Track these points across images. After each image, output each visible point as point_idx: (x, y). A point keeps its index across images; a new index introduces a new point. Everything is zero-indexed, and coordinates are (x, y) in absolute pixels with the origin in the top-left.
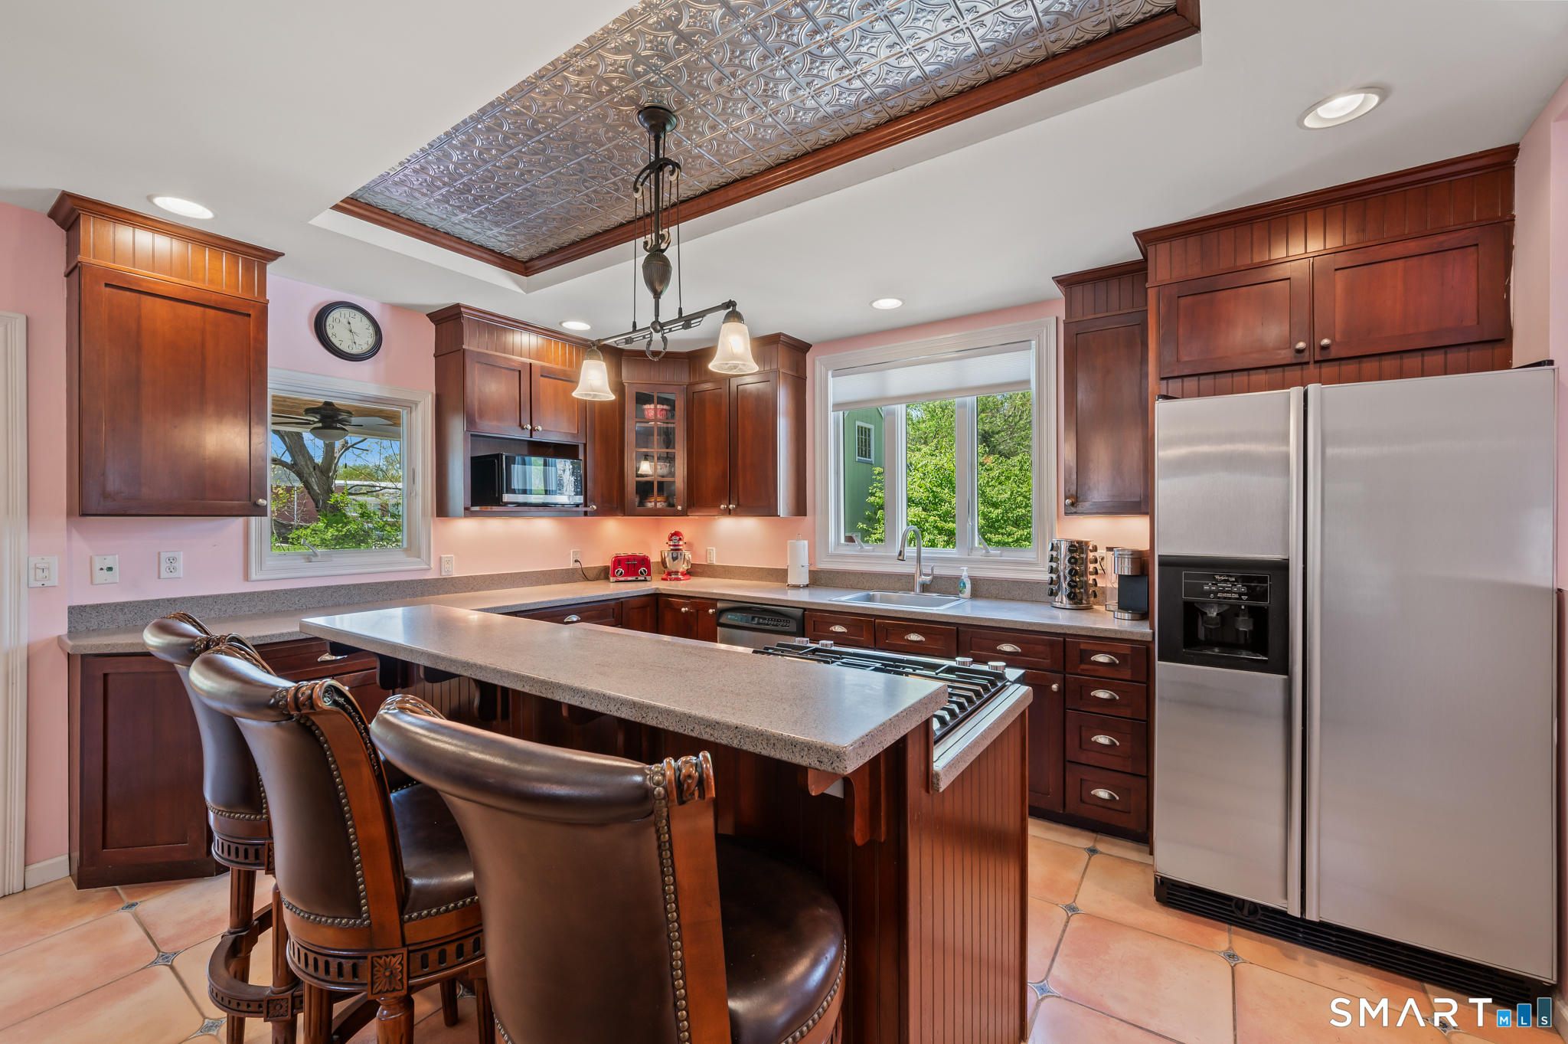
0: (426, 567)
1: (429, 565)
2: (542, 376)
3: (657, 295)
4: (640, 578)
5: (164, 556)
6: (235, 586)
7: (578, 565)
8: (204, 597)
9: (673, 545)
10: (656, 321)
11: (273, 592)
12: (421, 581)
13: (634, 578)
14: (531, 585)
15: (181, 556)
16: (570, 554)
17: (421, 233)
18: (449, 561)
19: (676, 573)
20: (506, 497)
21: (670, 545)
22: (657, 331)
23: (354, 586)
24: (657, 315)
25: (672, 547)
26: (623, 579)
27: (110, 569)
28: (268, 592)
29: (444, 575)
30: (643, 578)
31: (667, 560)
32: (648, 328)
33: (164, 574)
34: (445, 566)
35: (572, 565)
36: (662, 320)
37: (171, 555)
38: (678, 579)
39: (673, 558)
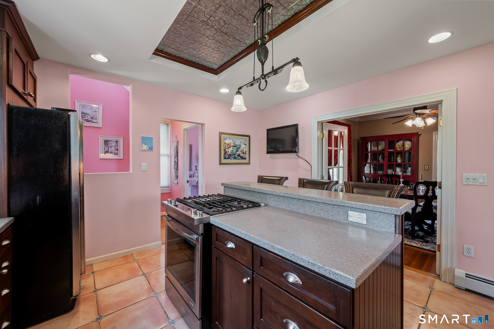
3: (263, 64)
10: (263, 74)
22: (263, 79)
24: (263, 72)
32: (260, 78)
36: (265, 74)
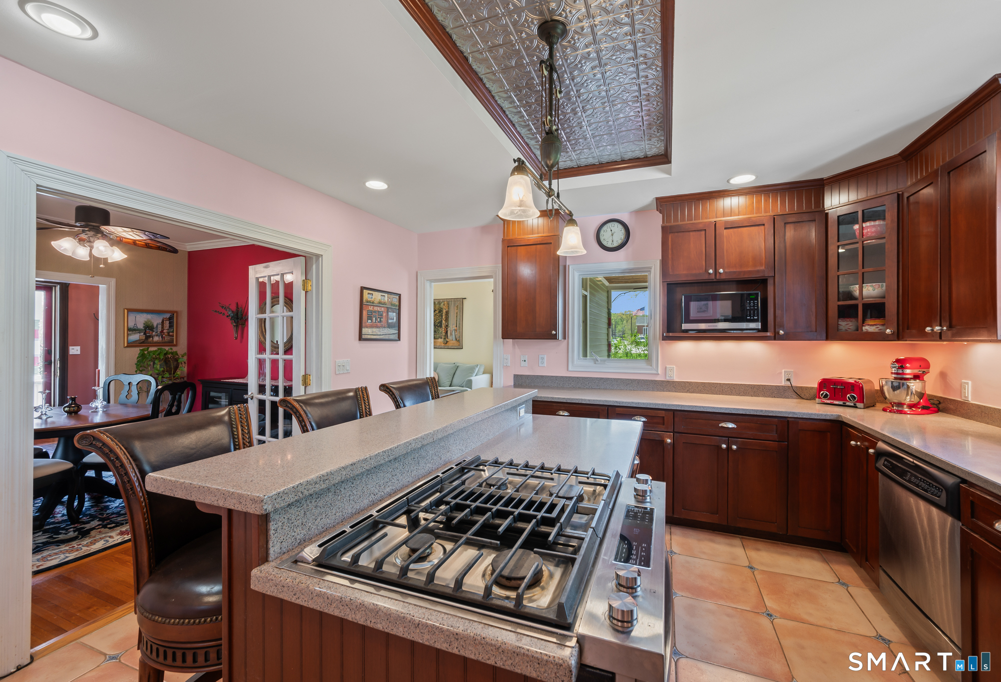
0: (655, 372)
1: (657, 371)
2: (725, 228)
4: (848, 404)
5: (540, 356)
6: (562, 373)
7: (788, 384)
8: (552, 376)
9: (895, 373)
11: (578, 378)
12: (652, 381)
13: (841, 403)
14: (739, 394)
15: (545, 357)
16: (781, 373)
17: (595, 170)
18: (672, 370)
19: (900, 404)
20: (685, 326)
21: (892, 373)
23: (615, 379)
25: (894, 376)
26: (829, 402)
27: (525, 361)
28: (576, 377)
29: (668, 378)
30: (852, 404)
31: (885, 389)
33: (540, 365)
34: (668, 373)
35: (783, 383)
37: (542, 356)
38: (901, 412)
39: (892, 387)
